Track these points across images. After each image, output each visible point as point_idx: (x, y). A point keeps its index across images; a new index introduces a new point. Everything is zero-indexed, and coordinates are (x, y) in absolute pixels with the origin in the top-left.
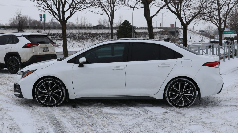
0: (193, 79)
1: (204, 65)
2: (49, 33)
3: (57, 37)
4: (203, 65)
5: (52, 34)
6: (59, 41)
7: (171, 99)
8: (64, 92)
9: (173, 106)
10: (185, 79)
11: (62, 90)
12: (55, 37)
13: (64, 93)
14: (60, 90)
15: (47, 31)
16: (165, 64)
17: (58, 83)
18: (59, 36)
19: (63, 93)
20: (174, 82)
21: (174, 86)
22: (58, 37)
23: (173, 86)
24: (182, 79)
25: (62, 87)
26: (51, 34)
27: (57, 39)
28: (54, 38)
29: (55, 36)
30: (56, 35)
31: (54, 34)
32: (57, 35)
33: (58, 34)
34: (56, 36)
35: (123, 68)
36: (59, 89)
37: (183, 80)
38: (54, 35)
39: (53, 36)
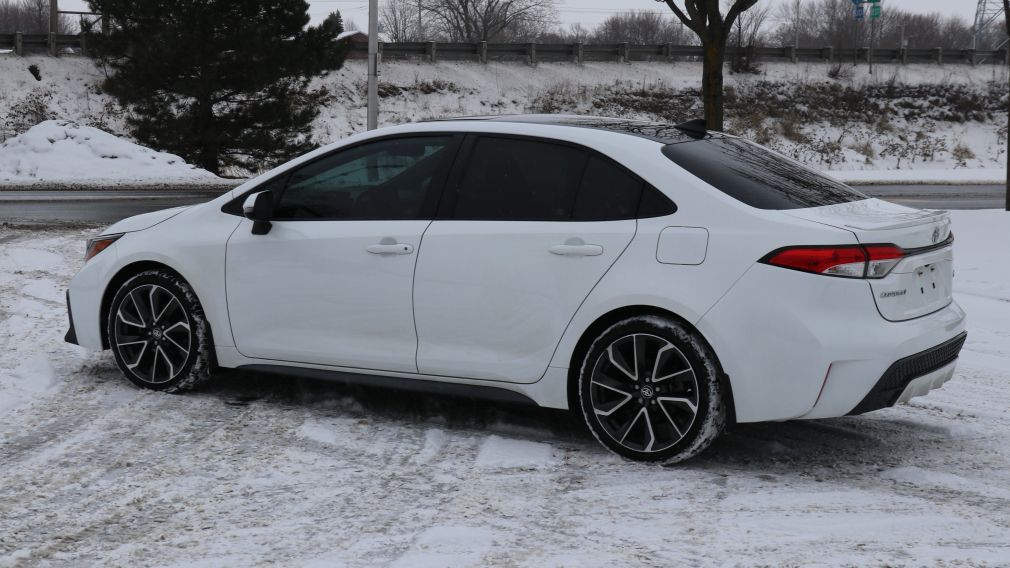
0: (694, 324)
1: (766, 260)
2: (896, 85)
3: (936, 103)
4: (761, 261)
5: (908, 87)
6: (944, 124)
7: (597, 412)
8: (200, 335)
9: (608, 448)
10: (661, 324)
11: (193, 324)
12: (926, 104)
13: (201, 340)
14: (187, 326)
15: (884, 74)
16: (582, 242)
17: (181, 295)
18: (951, 100)
19: (195, 338)
20: (611, 331)
21: (610, 349)
22: (945, 104)
23: (607, 353)
24: (648, 319)
25: (193, 312)
26: (907, 91)
27: (937, 114)
28: (920, 107)
29: (925, 99)
30: (933, 95)
31: (921, 87)
32: (937, 93)
33: (947, 90)
34: (932, 98)
35: (406, 249)
36: (182, 318)
37: (650, 325)
38: (922, 92)
39: (914, 97)
